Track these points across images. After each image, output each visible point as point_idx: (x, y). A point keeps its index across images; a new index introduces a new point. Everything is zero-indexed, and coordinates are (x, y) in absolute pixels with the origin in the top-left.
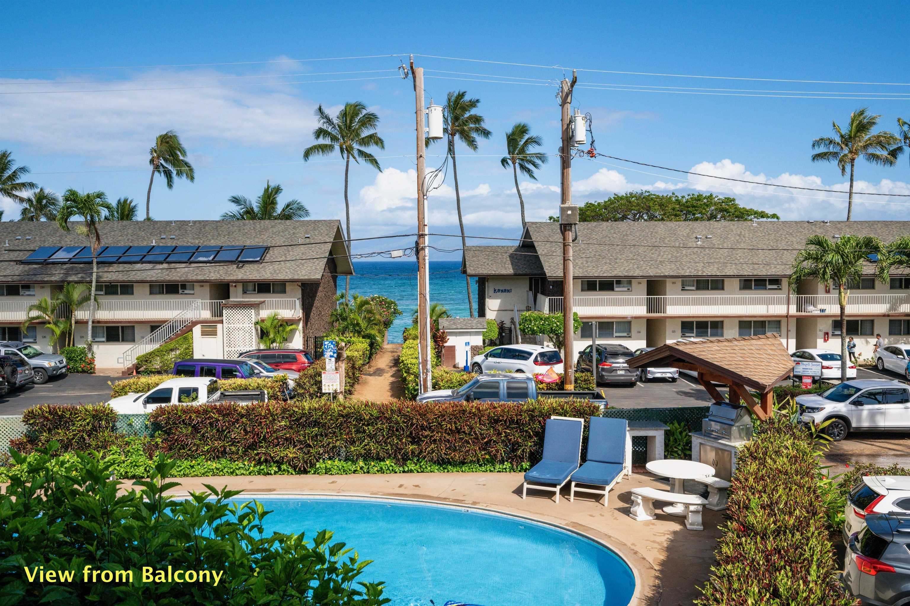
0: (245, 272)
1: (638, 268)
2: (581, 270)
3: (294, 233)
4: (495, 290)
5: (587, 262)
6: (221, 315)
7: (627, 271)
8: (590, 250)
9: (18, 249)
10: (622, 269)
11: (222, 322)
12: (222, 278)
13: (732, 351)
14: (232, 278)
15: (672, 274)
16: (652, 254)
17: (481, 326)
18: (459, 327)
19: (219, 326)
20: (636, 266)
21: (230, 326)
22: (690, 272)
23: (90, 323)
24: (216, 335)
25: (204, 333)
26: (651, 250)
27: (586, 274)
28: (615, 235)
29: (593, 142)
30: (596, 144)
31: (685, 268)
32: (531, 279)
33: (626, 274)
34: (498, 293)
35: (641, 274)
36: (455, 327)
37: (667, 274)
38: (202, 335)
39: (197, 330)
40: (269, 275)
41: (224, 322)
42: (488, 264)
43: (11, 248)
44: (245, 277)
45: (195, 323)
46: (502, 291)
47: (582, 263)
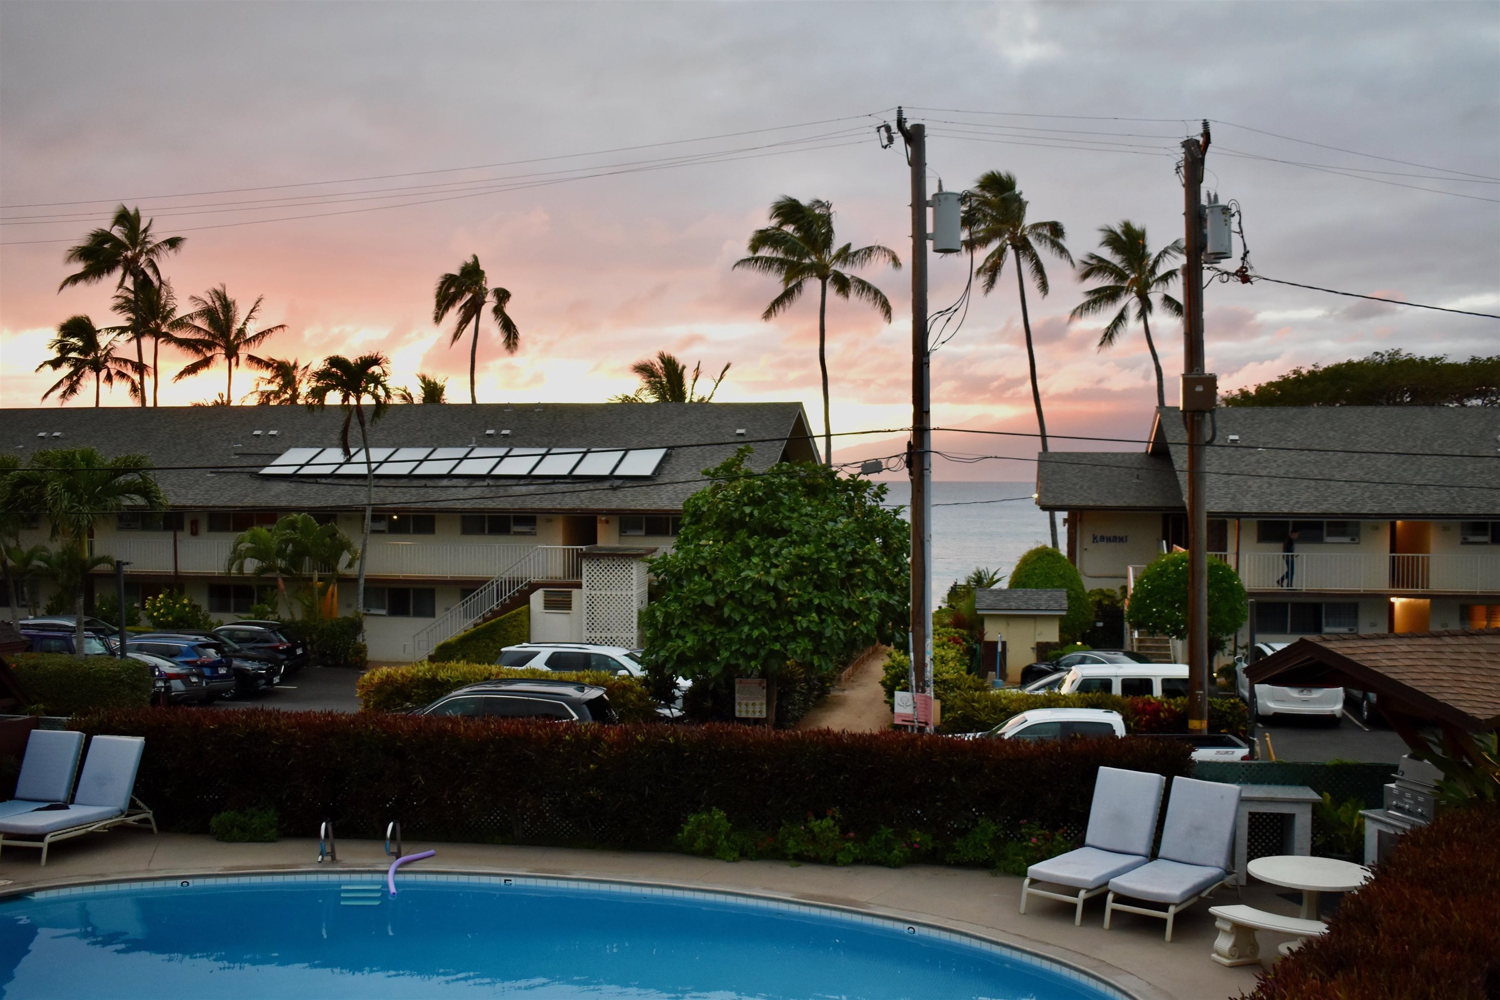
0: (625, 496)
1: (1371, 498)
2: (1256, 501)
3: (717, 427)
4: (1095, 538)
5: (1270, 485)
6: (579, 574)
7: (1349, 504)
8: (1280, 462)
9: (256, 452)
10: (1339, 499)
11: (579, 586)
12: (583, 506)
13: (1436, 655)
14: (601, 507)
15: (1440, 510)
16: (1404, 470)
17: (1056, 606)
18: (1014, 605)
19: (575, 592)
20: (1367, 494)
21: (593, 593)
22: (1478, 507)
23: (362, 581)
24: (570, 608)
25: (550, 605)
26: (1403, 463)
27: (1265, 509)
28: (1331, 434)
29: (1246, 253)
30: (1250, 257)
31: (1469, 500)
32: (1165, 518)
33: (1347, 510)
34: (1101, 544)
35: (1376, 510)
36: (1005, 605)
37: (1429, 510)
38: (546, 607)
39: (537, 599)
40: (666, 502)
41: (584, 586)
42: (1081, 487)
43: (246, 451)
44: (623, 506)
45: (534, 587)
46: (1109, 540)
47: (1260, 487)
